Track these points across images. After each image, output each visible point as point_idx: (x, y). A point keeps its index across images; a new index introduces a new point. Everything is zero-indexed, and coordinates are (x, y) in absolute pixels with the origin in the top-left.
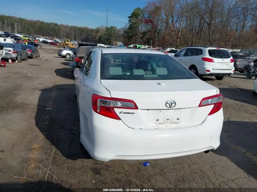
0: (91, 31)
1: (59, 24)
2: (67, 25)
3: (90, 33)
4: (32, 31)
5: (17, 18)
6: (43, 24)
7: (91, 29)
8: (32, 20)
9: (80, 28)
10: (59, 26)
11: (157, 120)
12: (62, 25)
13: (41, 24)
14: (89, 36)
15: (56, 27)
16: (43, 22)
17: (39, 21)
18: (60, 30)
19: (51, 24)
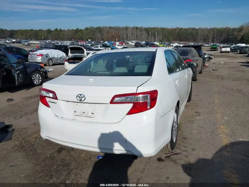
0: (233, 31)
1: (197, 28)
2: (206, 28)
3: (231, 33)
4: (171, 38)
5: (160, 28)
6: (181, 31)
7: (233, 28)
8: (172, 28)
9: (220, 29)
10: (198, 30)
11: (75, 112)
12: (200, 29)
13: (180, 30)
14: (230, 36)
15: (194, 32)
16: (181, 29)
17: (178, 28)
18: (197, 34)
19: (189, 29)
